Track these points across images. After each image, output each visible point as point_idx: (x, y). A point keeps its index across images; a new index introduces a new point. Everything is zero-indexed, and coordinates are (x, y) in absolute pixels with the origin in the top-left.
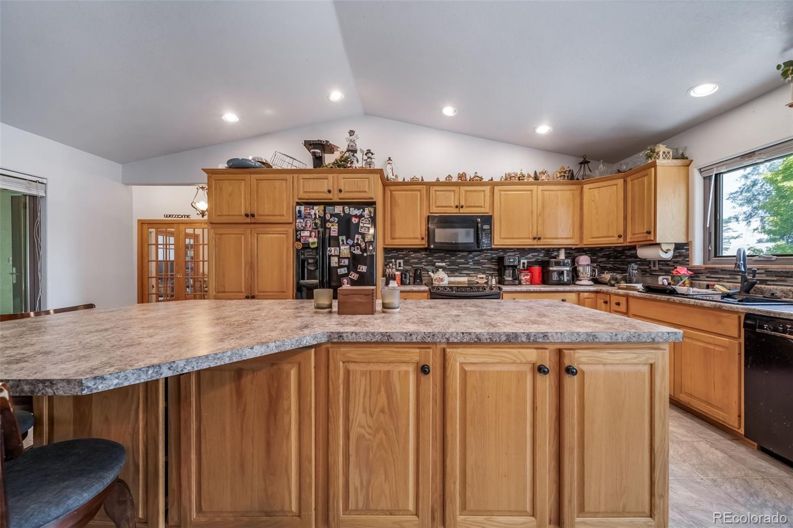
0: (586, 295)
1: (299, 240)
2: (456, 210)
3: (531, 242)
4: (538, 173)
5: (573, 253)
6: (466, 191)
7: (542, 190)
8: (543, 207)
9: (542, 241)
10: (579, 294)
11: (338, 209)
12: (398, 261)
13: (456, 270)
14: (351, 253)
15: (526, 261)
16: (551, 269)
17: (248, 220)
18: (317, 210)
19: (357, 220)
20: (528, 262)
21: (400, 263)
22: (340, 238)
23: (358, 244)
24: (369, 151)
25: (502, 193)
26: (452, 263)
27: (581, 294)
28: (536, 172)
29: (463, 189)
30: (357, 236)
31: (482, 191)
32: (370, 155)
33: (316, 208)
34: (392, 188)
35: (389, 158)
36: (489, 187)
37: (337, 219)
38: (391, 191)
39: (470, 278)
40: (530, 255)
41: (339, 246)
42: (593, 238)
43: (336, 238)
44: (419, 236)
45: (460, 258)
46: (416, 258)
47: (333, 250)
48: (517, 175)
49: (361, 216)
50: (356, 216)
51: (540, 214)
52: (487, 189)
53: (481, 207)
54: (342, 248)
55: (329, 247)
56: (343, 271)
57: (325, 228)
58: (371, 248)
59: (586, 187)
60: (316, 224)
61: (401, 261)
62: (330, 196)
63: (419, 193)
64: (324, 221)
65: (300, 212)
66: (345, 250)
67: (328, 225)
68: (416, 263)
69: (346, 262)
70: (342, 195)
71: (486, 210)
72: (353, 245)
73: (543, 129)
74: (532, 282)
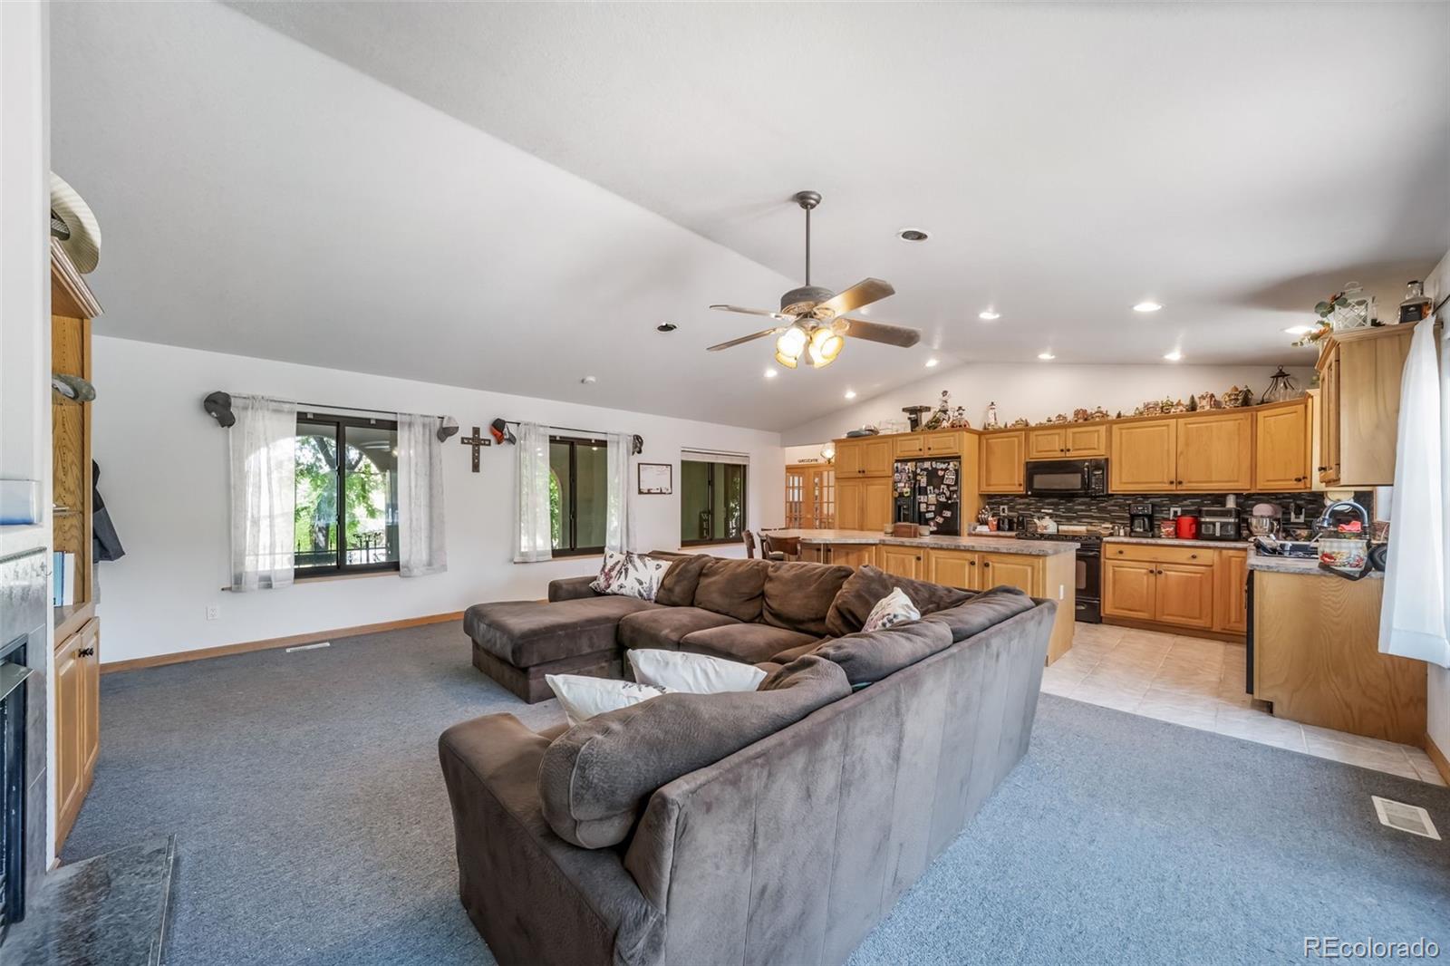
0: (1231, 553)
1: (896, 490)
2: (1063, 455)
3: (1167, 486)
4: (1197, 399)
5: (1247, 501)
6: (1074, 433)
7: (1186, 424)
8: (1187, 444)
9: (1185, 486)
10: (1221, 552)
11: (927, 465)
12: (1002, 507)
13: (1074, 518)
14: (937, 500)
15: (1179, 510)
16: (1203, 520)
17: (861, 475)
18: (910, 466)
19: (943, 473)
20: (1182, 511)
21: (1004, 509)
22: (928, 488)
23: (943, 493)
24: (960, 408)
25: (1124, 431)
26: (1069, 510)
27: (1224, 552)
28: (1193, 398)
29: (1070, 431)
30: (942, 486)
31: (1095, 431)
32: (961, 411)
33: (909, 464)
34: (988, 436)
35: (993, 403)
36: (1104, 427)
37: (925, 473)
38: (987, 439)
39: (1090, 528)
40: (1188, 502)
41: (927, 494)
42: (1268, 481)
43: (926, 488)
44: (1017, 483)
45: (1080, 504)
46: (1024, 504)
47: (922, 498)
48: (1158, 405)
49: (947, 469)
50: (942, 469)
51: (1181, 453)
52: (1103, 429)
53: (1094, 449)
54: (930, 496)
55: (919, 494)
56: (930, 515)
57: (916, 480)
58: (955, 496)
59: (1261, 415)
60: (909, 477)
61: (1006, 507)
62: (921, 453)
63: (1016, 439)
64: (915, 474)
65: (897, 468)
66: (932, 498)
67: (919, 478)
68: (1024, 510)
69: (933, 508)
70: (930, 452)
71: (1099, 452)
72: (938, 494)
73: (1174, 356)
74: (1178, 535)
